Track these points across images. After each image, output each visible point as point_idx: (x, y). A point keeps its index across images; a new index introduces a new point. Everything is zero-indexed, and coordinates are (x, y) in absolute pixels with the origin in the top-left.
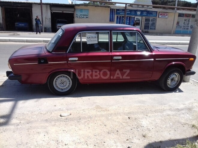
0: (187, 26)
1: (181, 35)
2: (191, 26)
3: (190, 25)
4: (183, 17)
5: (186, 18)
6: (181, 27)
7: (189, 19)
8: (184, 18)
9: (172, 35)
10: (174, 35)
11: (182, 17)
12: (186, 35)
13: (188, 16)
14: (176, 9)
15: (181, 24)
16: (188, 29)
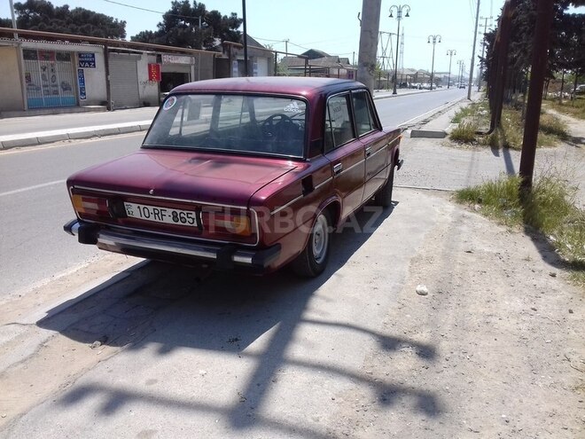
0: (53, 86)
1: (50, 111)
2: (63, 83)
3: (58, 82)
4: (37, 59)
5: (46, 63)
6: (38, 89)
7: (52, 65)
8: (40, 63)
9: (27, 113)
10: (32, 112)
11: (33, 59)
12: (62, 110)
13: (47, 55)
14: (16, 36)
15: (37, 78)
16: (56, 93)
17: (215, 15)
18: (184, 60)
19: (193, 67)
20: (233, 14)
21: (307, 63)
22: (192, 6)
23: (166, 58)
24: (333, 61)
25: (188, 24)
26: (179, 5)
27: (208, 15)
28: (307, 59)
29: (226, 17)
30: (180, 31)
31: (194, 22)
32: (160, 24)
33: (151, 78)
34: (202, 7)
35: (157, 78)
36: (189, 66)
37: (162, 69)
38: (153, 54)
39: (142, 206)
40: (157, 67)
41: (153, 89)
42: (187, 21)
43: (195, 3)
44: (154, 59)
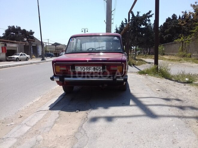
17: (24, 30)
18: (14, 45)
19: (17, 48)
20: (30, 30)
21: (56, 47)
22: (16, 28)
23: (8, 45)
24: (64, 46)
25: (14, 34)
26: (11, 27)
27: (22, 31)
28: (56, 46)
29: (28, 31)
30: (12, 36)
31: (17, 33)
32: (4, 34)
33: (3, 52)
34: (19, 28)
35: (5, 52)
36: (16, 47)
37: (7, 49)
38: (3, 43)
39: (82, 67)
40: (5, 48)
41: (3, 56)
42: (14, 33)
43: (17, 26)
44: (3, 45)
